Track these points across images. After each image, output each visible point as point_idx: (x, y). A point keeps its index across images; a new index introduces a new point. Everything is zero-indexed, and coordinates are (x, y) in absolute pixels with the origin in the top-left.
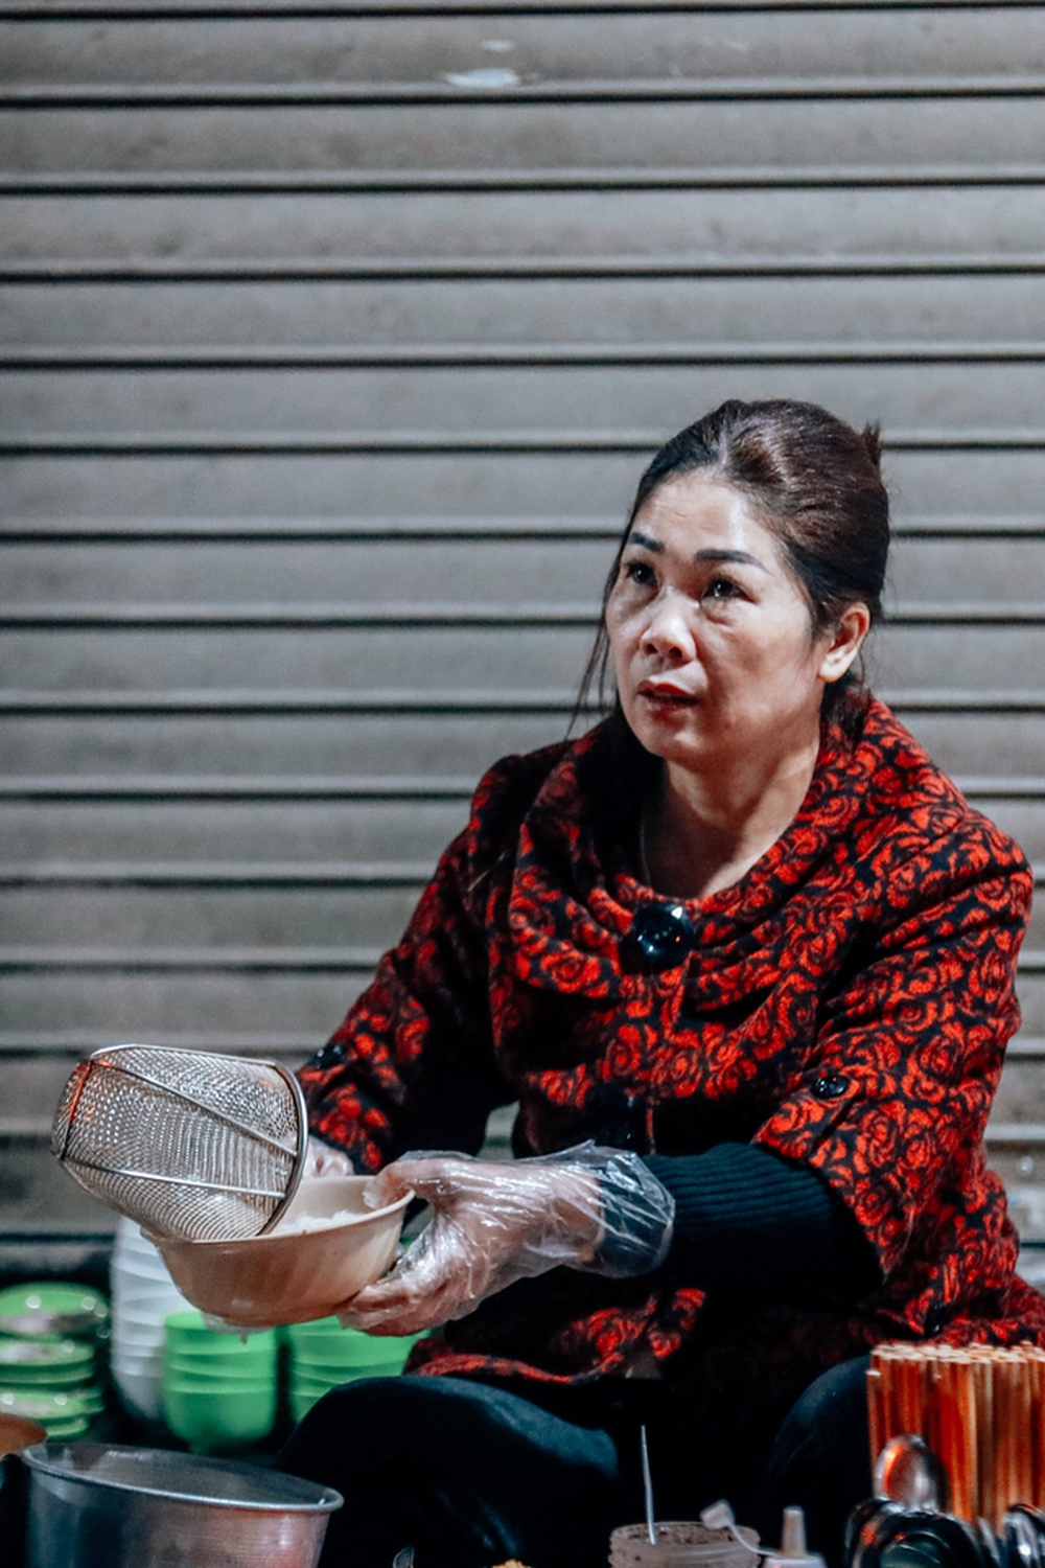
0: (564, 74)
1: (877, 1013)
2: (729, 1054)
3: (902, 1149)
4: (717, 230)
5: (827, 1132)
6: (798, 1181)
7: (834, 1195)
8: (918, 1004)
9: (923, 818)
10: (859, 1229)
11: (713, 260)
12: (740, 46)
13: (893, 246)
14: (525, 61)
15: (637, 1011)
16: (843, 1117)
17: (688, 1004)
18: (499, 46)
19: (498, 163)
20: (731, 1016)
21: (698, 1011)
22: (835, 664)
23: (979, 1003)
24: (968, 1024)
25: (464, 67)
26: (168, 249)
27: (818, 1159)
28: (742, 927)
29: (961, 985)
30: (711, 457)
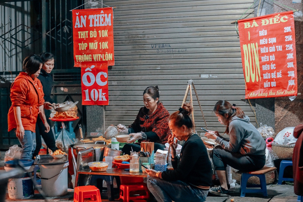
0: (163, 68)
1: (159, 123)
2: (150, 124)
3: (161, 131)
4: (172, 77)
5: (156, 130)
6: (154, 133)
7: (156, 134)
8: (161, 122)
9: (162, 110)
10: (158, 136)
11: (171, 79)
12: (173, 66)
13: (181, 78)
14: (161, 67)
15: (146, 122)
16: (157, 129)
17: (148, 121)
18: (159, 66)
19: (159, 73)
20: (150, 122)
21: (149, 122)
22: (157, 102)
23: (165, 121)
24: (164, 123)
25: (157, 68)
26: (141, 78)
27: (155, 132)
28: (152, 117)
29: (164, 120)
30: (146, 92)
